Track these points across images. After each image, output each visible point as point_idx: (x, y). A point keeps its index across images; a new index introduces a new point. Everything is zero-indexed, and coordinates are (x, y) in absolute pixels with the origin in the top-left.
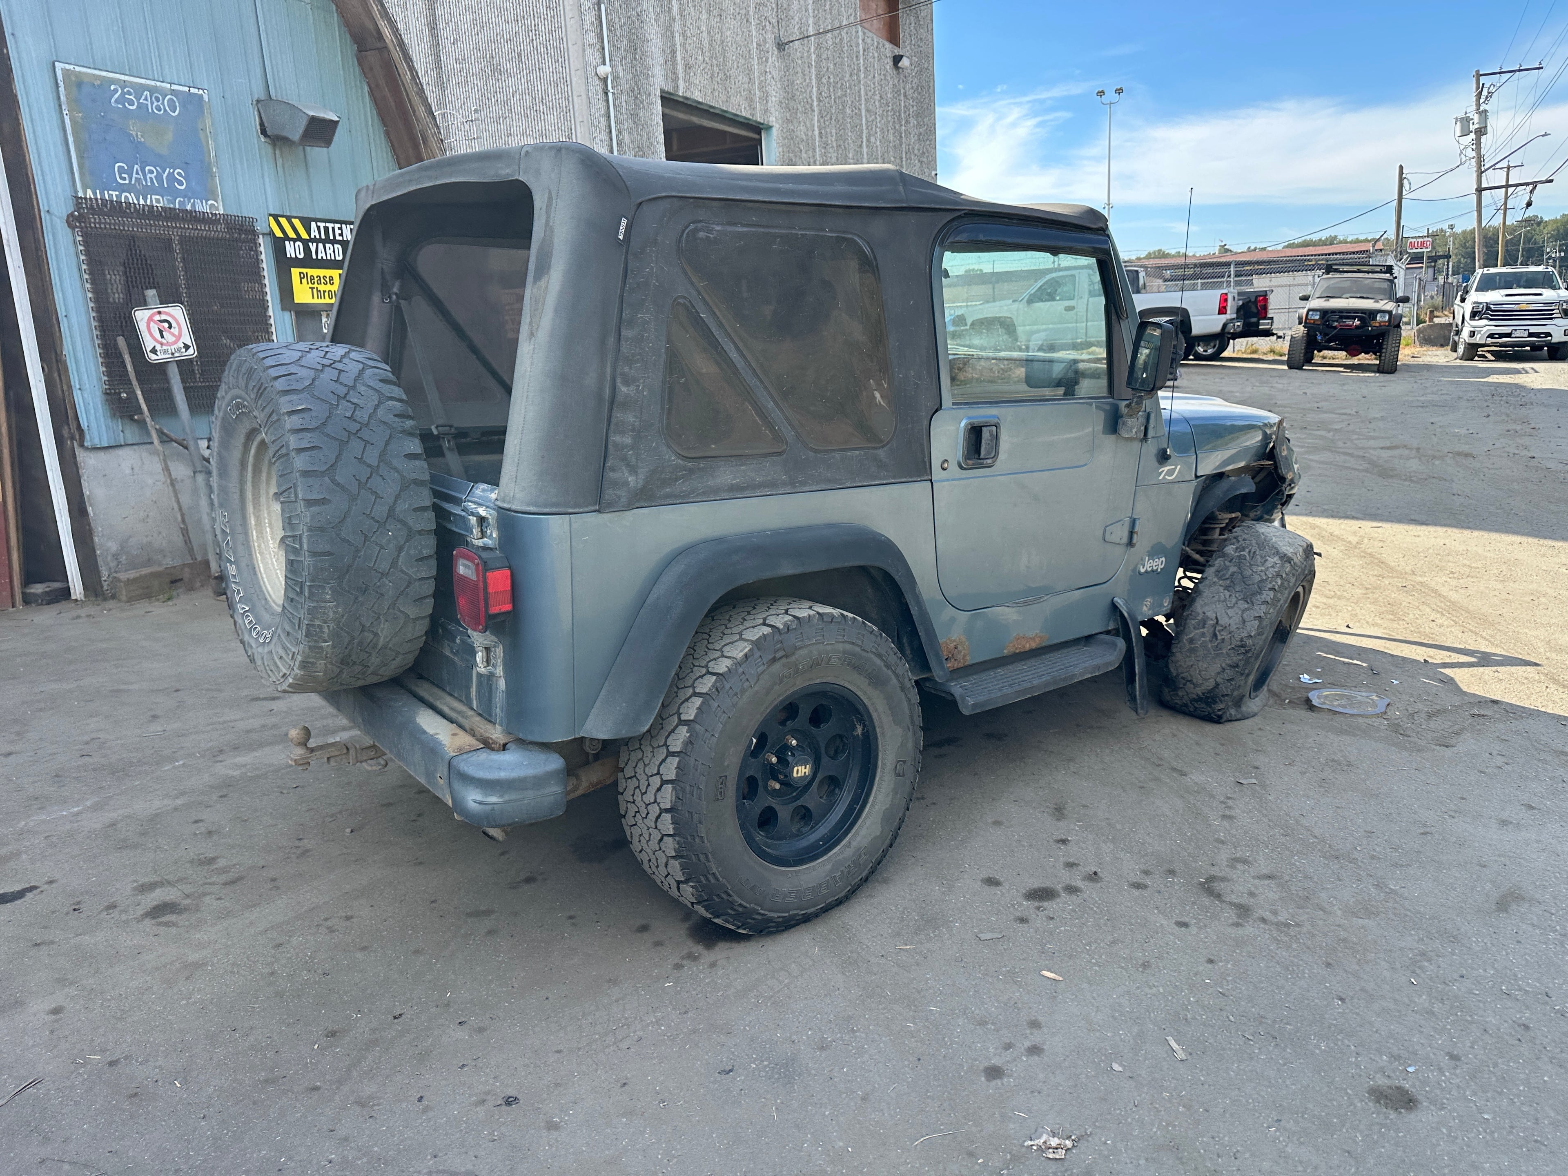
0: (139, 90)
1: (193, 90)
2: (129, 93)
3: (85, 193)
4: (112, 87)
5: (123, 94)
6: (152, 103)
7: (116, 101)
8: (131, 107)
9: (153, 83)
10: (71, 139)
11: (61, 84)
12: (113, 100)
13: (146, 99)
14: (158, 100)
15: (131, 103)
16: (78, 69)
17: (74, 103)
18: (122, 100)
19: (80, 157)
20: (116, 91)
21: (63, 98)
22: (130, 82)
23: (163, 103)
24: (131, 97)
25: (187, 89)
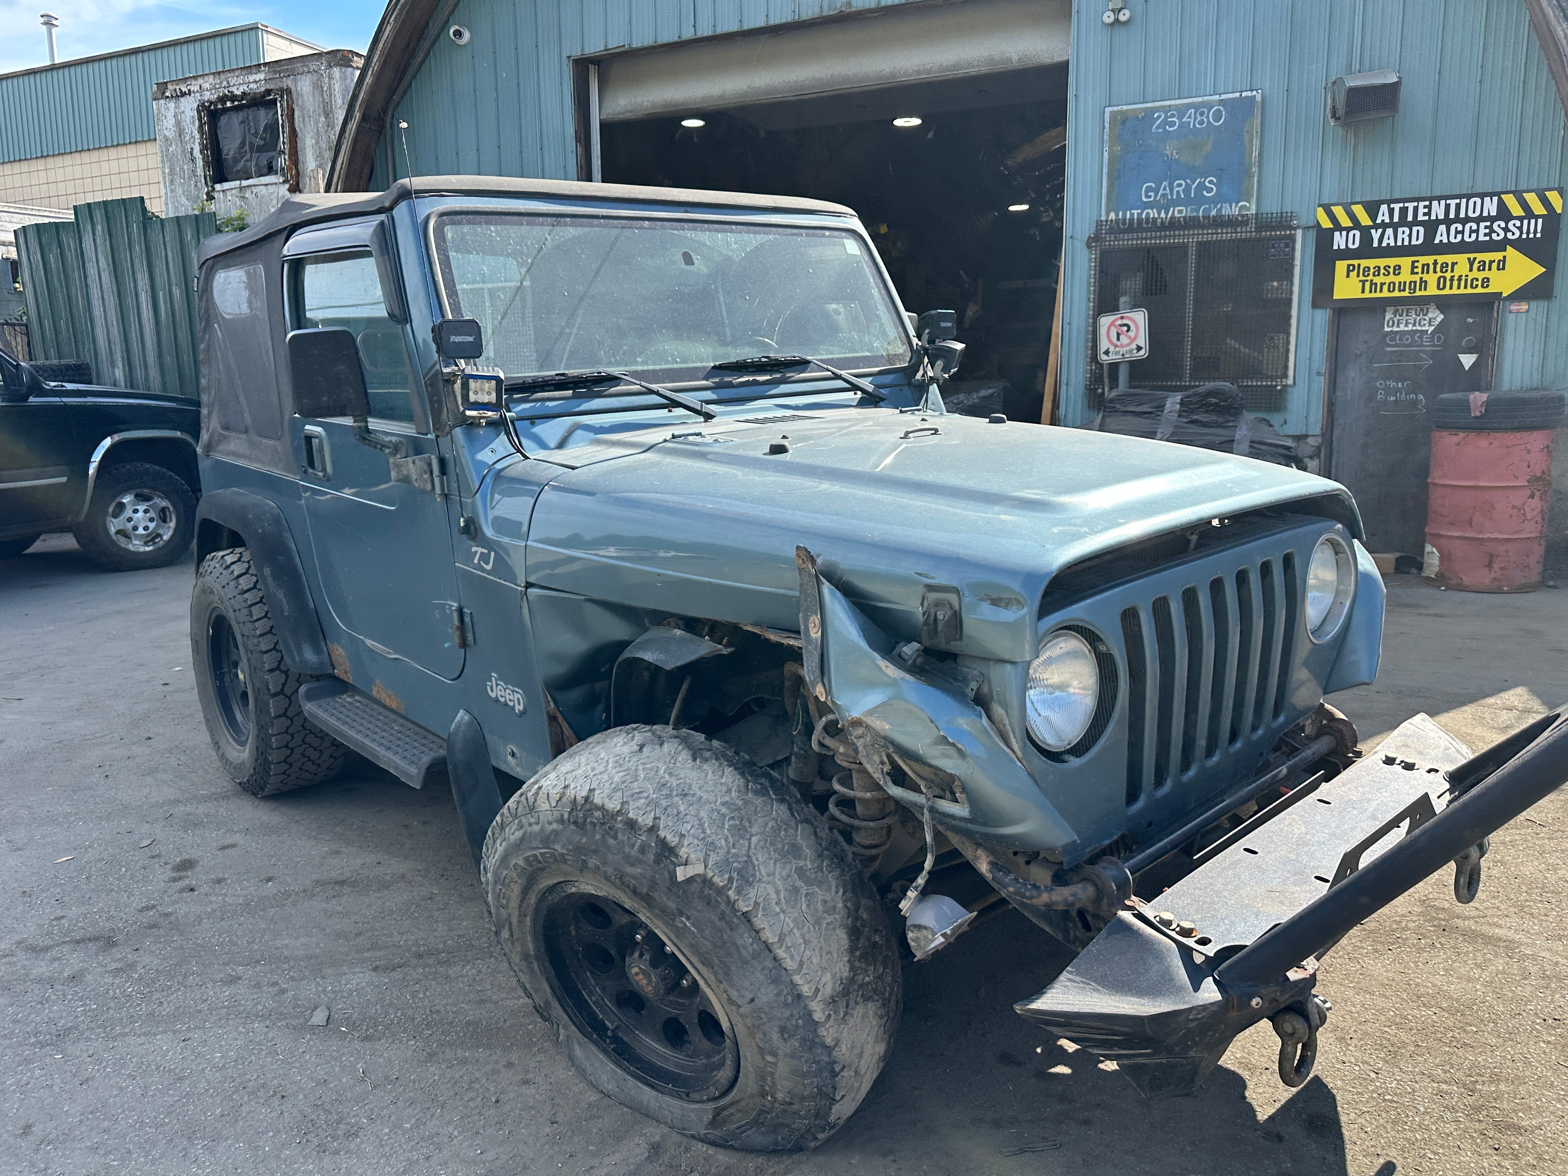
0: (1182, 111)
1: (1244, 94)
2: (1173, 116)
3: (1108, 215)
4: (1155, 116)
5: (1166, 117)
6: (1195, 118)
7: (1157, 128)
8: (1171, 129)
9: (1200, 99)
10: (1105, 170)
11: (1107, 125)
12: (1155, 126)
13: (1190, 117)
14: (1202, 114)
15: (1172, 124)
16: (1125, 107)
17: (1116, 138)
18: (1165, 123)
19: (1110, 186)
20: (1159, 117)
21: (1106, 137)
22: (1176, 105)
23: (1208, 117)
24: (1174, 119)
25: (1238, 95)
